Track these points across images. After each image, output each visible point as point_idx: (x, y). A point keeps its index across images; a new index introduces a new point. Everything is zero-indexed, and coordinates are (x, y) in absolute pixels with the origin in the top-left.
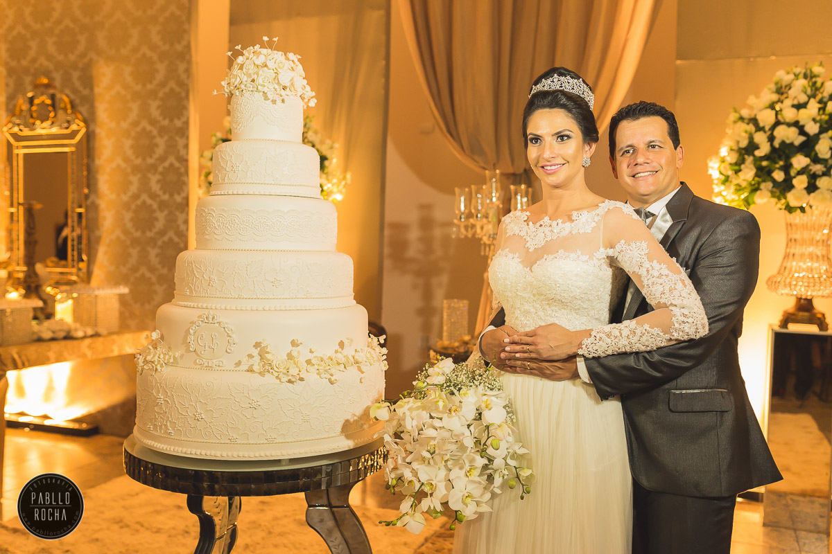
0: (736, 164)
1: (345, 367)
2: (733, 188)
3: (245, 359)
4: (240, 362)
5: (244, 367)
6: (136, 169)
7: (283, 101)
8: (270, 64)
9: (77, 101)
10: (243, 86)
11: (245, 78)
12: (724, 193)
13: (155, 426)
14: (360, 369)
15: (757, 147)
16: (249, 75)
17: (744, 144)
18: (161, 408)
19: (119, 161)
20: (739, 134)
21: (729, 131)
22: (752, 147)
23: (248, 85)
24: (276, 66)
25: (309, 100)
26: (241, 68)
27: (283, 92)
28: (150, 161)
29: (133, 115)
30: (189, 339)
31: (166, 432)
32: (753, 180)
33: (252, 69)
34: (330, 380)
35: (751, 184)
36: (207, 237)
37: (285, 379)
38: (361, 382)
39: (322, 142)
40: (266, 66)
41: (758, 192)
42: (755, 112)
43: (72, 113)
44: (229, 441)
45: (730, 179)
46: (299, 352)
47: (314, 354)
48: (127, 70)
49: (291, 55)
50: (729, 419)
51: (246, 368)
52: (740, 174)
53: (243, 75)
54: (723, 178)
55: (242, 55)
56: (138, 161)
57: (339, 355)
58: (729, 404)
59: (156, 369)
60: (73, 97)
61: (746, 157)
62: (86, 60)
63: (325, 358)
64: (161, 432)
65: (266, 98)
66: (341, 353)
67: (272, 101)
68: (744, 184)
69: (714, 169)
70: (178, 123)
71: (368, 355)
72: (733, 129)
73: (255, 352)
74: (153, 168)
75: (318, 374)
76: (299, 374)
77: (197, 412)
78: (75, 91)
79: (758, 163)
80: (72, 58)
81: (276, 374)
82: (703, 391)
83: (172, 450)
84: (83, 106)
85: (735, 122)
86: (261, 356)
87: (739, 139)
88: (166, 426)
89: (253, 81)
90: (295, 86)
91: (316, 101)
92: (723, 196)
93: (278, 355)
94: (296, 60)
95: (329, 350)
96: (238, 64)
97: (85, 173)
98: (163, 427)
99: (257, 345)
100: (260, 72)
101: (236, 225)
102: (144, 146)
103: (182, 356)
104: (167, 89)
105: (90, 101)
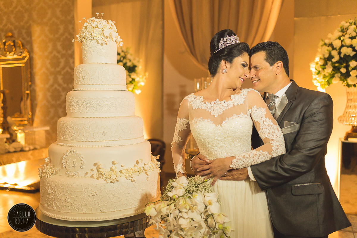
0: (323, 65)
1: (139, 173)
2: (322, 76)
3: (89, 172)
4: (87, 173)
5: (89, 175)
6: (52, 73)
7: (106, 44)
8: (99, 26)
9: (25, 43)
10: (86, 37)
11: (88, 33)
12: (318, 79)
13: (47, 204)
14: (146, 173)
15: (333, 57)
16: (89, 32)
17: (327, 56)
18: (50, 196)
19: (44, 70)
20: (325, 51)
21: (319, 50)
22: (330, 57)
23: (89, 37)
24: (102, 27)
25: (120, 43)
26: (86, 28)
27: (106, 40)
28: (58, 69)
29: (50, 49)
30: (62, 162)
31: (52, 208)
32: (331, 72)
33: (91, 29)
34: (131, 180)
35: (330, 74)
36: (71, 111)
37: (109, 181)
38: (147, 180)
39: (134, 59)
40: (97, 27)
41: (334, 78)
42: (331, 41)
43: (23, 48)
44: (82, 212)
45: (320, 73)
46: (116, 167)
47: (124, 168)
48: (47, 29)
49: (110, 22)
50: (322, 198)
51: (90, 175)
52: (325, 70)
53: (86, 31)
54: (317, 72)
55: (87, 22)
56: (53, 70)
57: (136, 167)
58: (322, 190)
59: (47, 177)
60: (23, 41)
61: (328, 62)
62: (28, 25)
63: (129, 170)
64: (50, 207)
65: (98, 43)
66: (137, 166)
67: (101, 44)
68: (327, 75)
69: (313, 68)
70: (70, 52)
71: (151, 166)
72: (321, 49)
73: (94, 168)
74: (59, 73)
75: (126, 177)
76: (116, 178)
77: (66, 198)
78: (24, 39)
79: (334, 65)
80: (22, 24)
81: (105, 179)
82: (308, 184)
83: (55, 216)
84: (27, 45)
85: (322, 46)
86: (97, 170)
87: (324, 54)
88: (52, 204)
89: (91, 34)
90: (112, 37)
91: (123, 43)
92: (317, 80)
93: (105, 169)
94: (113, 24)
95: (131, 165)
96: (84, 27)
97: (29, 75)
98: (51, 205)
99: (95, 164)
100: (95, 30)
101: (84, 105)
102: (55, 63)
103: (59, 170)
104: (64, 37)
105: (30, 43)
